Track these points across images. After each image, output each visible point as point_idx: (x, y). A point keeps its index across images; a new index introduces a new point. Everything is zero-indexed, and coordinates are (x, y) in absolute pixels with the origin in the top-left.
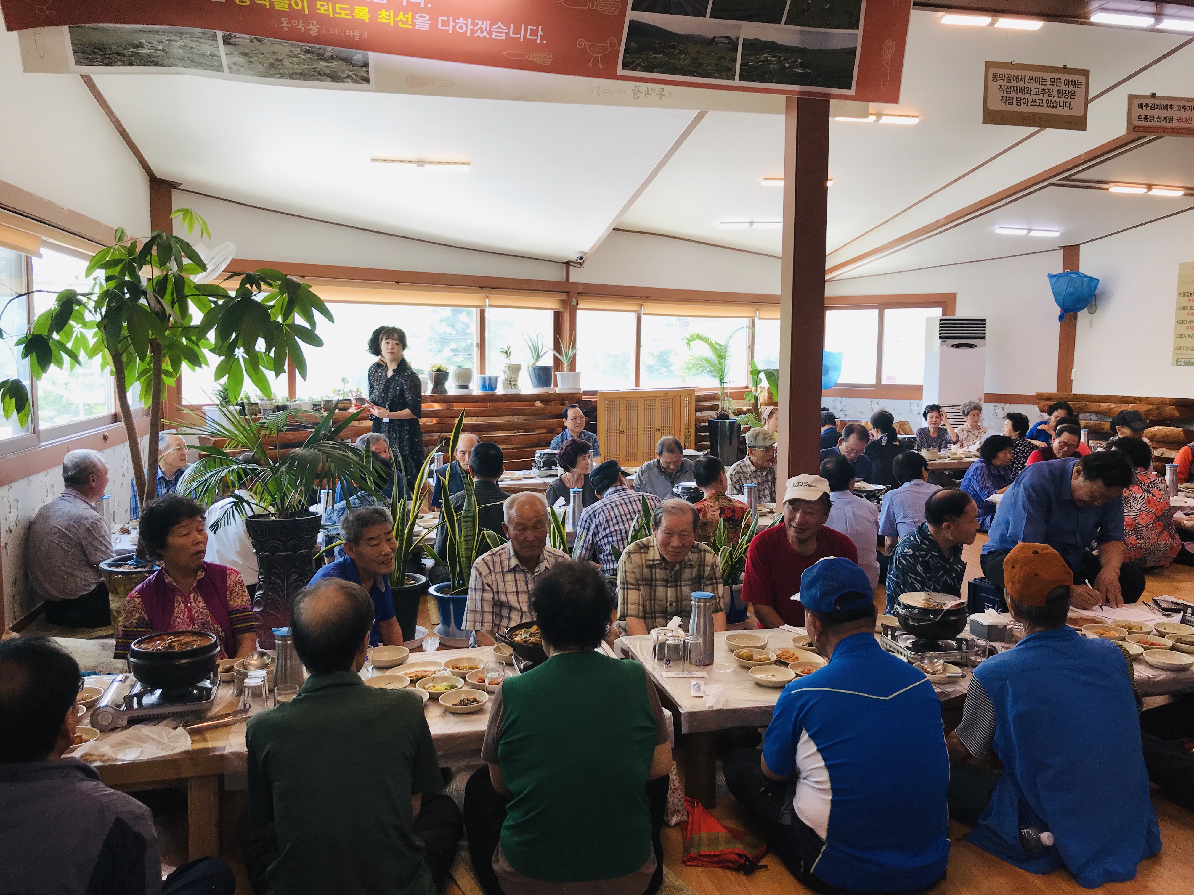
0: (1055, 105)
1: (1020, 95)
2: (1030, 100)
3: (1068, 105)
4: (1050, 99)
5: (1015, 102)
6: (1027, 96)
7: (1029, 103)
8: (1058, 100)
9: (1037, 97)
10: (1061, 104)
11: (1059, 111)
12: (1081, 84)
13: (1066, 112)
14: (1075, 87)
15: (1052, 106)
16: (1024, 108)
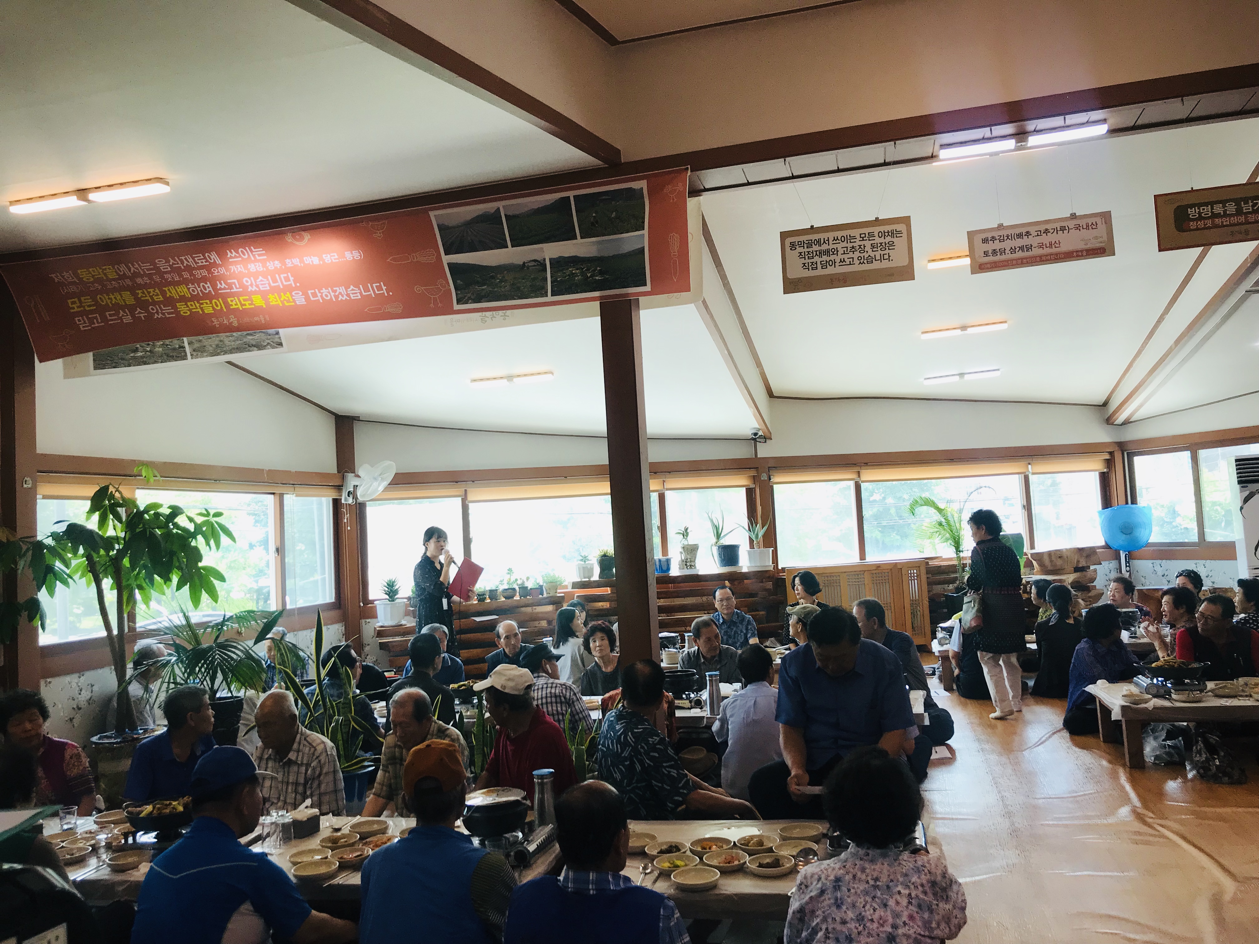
0: (870, 260)
1: (825, 258)
2: (838, 261)
3: (886, 257)
4: (862, 255)
5: (819, 266)
6: (832, 257)
7: (837, 264)
8: (872, 254)
9: (846, 256)
10: (878, 257)
11: (876, 265)
12: (900, 232)
13: (885, 264)
14: (892, 237)
15: (865, 261)
16: (830, 270)
